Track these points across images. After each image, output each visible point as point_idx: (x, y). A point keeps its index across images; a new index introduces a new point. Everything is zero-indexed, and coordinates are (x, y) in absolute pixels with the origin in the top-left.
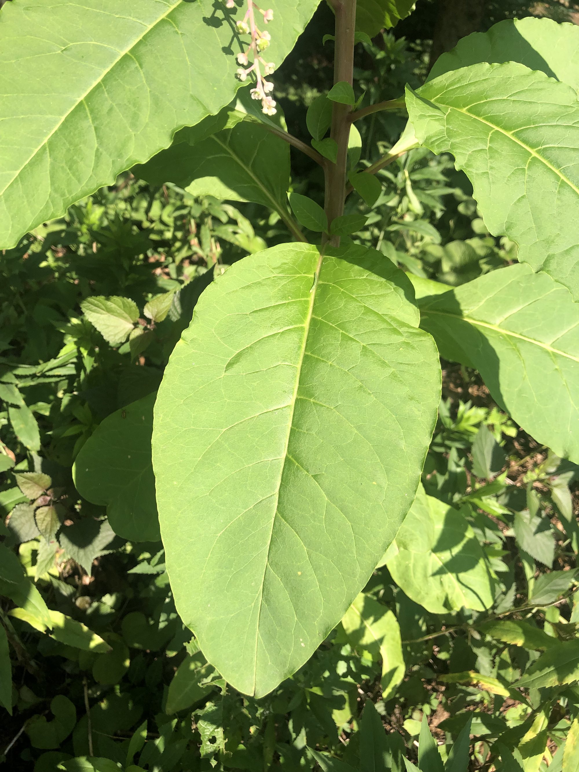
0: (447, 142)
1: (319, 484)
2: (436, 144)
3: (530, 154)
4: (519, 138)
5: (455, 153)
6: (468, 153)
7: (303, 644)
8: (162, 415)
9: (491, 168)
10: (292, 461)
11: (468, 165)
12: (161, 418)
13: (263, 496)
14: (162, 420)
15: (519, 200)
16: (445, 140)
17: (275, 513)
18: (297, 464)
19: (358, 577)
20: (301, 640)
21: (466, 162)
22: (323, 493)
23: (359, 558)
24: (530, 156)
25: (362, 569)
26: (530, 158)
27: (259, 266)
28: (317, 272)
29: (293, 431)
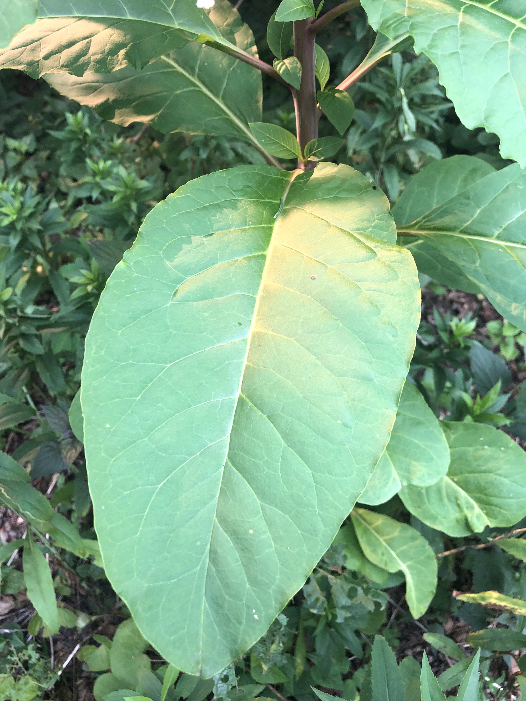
0: (405, 23)
1: (275, 426)
2: (393, 26)
3: (514, 25)
4: (499, 10)
5: (415, 34)
6: (432, 33)
7: (256, 616)
8: (94, 348)
9: (463, 46)
10: (245, 401)
11: (431, 46)
12: (94, 351)
13: (211, 442)
14: (95, 353)
15: (501, 80)
16: (404, 21)
17: (225, 460)
18: (250, 404)
19: (320, 535)
20: (254, 611)
21: (429, 43)
22: (279, 436)
23: (321, 512)
24: (513, 28)
25: (325, 526)
26: (514, 29)
27: (218, 187)
28: (284, 198)
29: (248, 367)
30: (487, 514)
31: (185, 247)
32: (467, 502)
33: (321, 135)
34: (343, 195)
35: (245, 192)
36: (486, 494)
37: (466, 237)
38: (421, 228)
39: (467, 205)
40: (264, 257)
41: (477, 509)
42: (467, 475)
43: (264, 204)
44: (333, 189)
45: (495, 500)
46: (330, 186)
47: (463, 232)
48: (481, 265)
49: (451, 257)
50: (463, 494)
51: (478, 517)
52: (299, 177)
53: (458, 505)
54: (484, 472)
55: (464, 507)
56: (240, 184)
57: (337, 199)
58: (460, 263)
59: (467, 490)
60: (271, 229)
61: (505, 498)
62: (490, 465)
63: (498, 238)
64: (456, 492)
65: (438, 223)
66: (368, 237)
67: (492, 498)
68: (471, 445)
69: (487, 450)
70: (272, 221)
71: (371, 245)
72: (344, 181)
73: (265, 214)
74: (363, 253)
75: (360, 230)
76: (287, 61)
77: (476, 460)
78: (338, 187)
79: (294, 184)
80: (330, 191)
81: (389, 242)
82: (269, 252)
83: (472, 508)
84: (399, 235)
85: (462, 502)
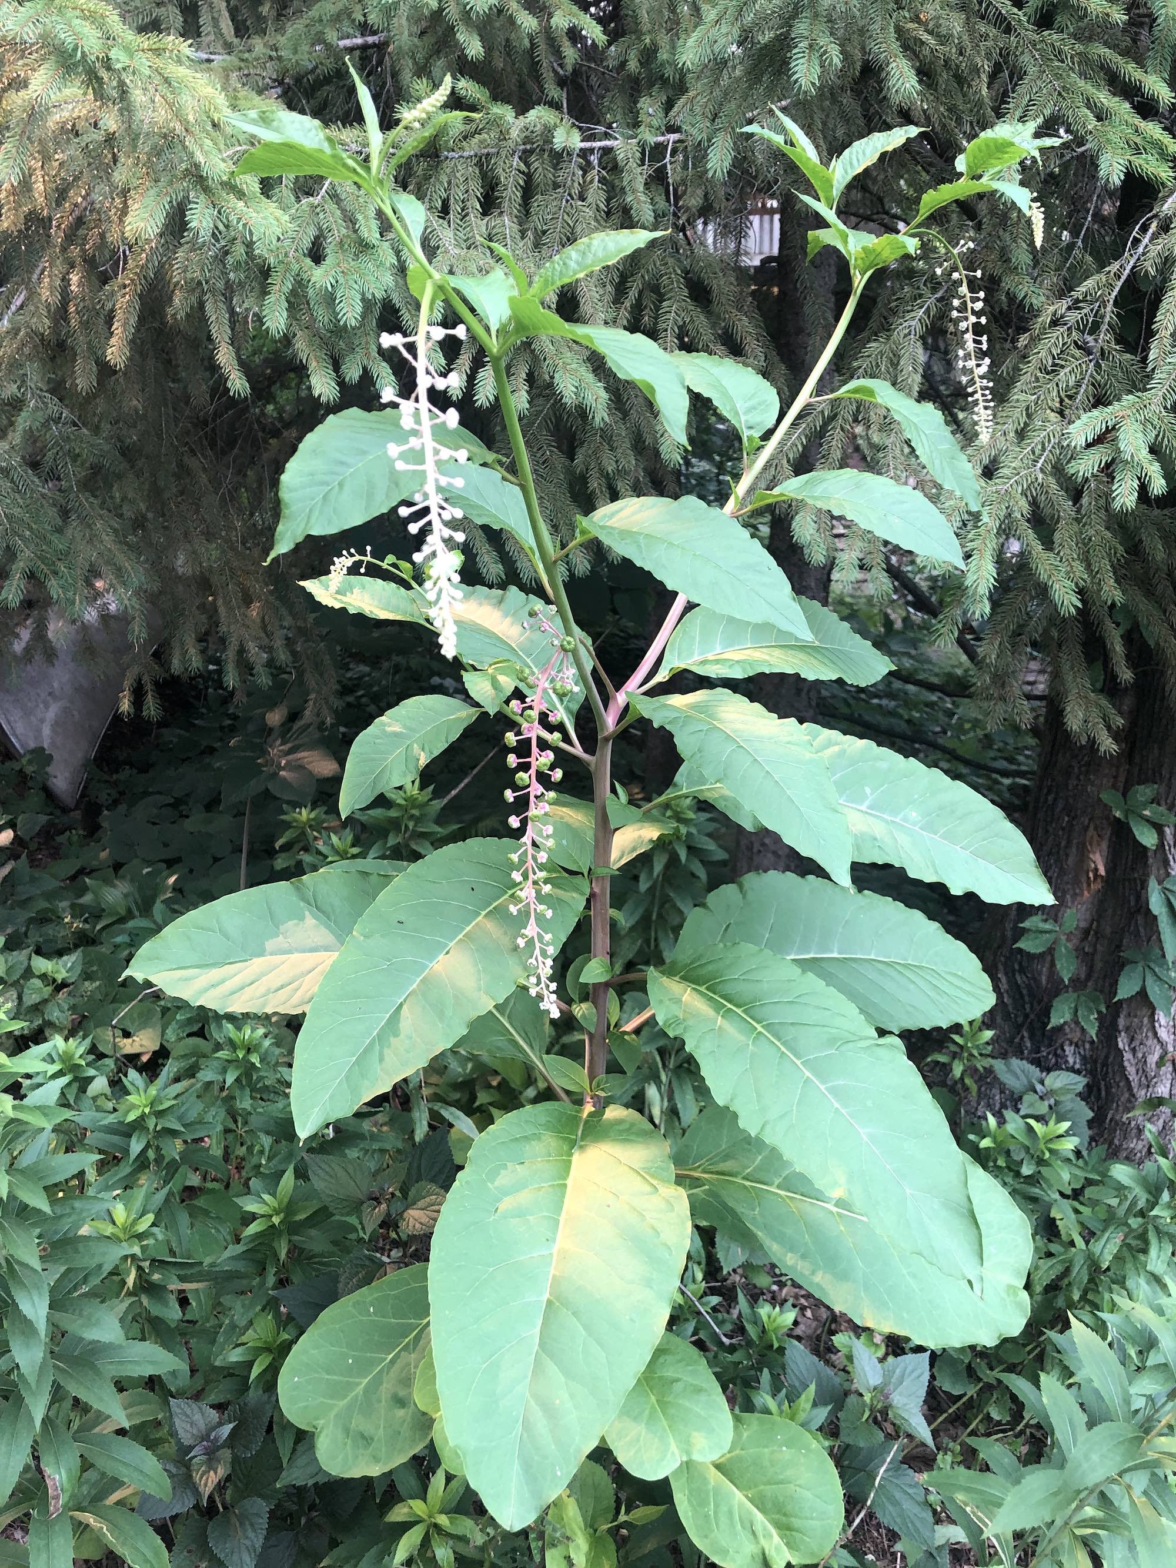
1: (578, 1320)
2: (672, 1024)
3: (756, 1029)
4: (748, 1014)
7: (558, 1473)
13: (526, 1333)
15: (743, 1073)
17: (536, 1349)
20: (557, 1468)
22: (581, 1328)
26: (756, 1033)
27: (526, 1122)
28: (580, 1133)
29: (554, 1276)
30: (787, 1544)
31: (503, 1172)
32: (765, 1529)
33: (608, 1071)
34: (632, 1137)
35: (548, 1127)
36: (785, 1515)
37: (748, 1183)
38: (704, 1172)
39: (749, 1151)
40: (565, 1185)
41: (776, 1539)
42: (762, 1487)
43: (565, 1139)
44: (624, 1131)
45: (796, 1522)
46: (621, 1127)
47: (745, 1178)
48: (760, 1213)
49: (731, 1204)
50: (759, 1516)
51: (778, 1549)
52: (591, 1115)
53: (754, 1533)
54: (781, 1482)
55: (760, 1533)
56: (543, 1119)
57: (626, 1141)
58: (740, 1209)
59: (762, 1510)
60: (570, 1162)
61: (807, 1518)
62: (789, 1473)
63: (779, 1187)
64: (750, 1513)
65: (722, 1167)
66: (652, 1176)
67: (793, 1519)
68: (766, 1447)
69: (786, 1453)
70: (571, 1155)
71: (655, 1182)
72: (632, 1125)
73: (565, 1148)
74: (648, 1188)
75: (647, 1170)
76: (584, 1006)
77: (772, 1466)
78: (629, 1129)
79: (586, 1122)
80: (621, 1132)
81: (669, 1182)
82: (569, 1182)
83: (771, 1536)
84: (677, 1176)
85: (758, 1528)
